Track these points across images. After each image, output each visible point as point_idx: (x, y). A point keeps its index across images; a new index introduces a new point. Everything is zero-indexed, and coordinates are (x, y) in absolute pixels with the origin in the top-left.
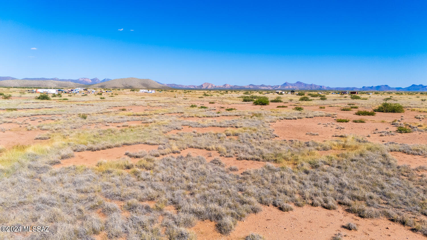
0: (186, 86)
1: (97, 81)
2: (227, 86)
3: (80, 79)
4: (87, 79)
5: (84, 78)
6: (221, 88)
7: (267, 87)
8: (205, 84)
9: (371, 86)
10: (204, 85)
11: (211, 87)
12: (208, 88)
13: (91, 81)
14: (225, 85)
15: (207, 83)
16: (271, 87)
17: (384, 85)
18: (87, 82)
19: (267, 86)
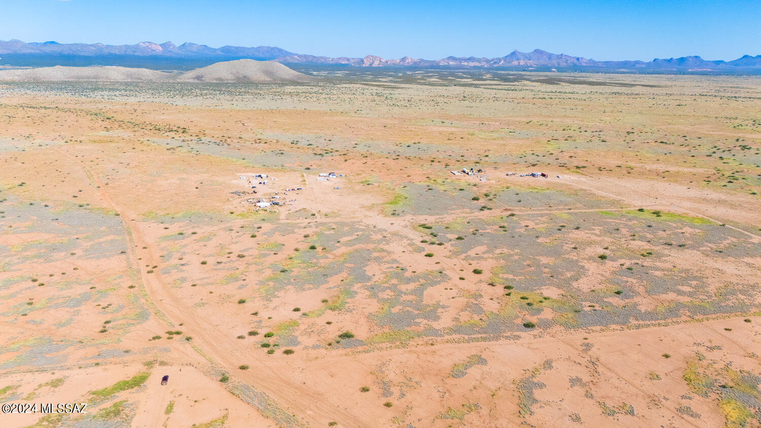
0: (333, 59)
1: (171, 47)
2: (407, 61)
3: (141, 44)
4: (154, 46)
5: (149, 42)
6: (396, 66)
7: (479, 63)
8: (367, 57)
9: (669, 58)
10: (365, 61)
11: (379, 65)
12: (373, 66)
13: (160, 48)
14: (404, 59)
15: (372, 56)
16: (488, 61)
17: (693, 56)
18: (154, 50)
19: (479, 60)
